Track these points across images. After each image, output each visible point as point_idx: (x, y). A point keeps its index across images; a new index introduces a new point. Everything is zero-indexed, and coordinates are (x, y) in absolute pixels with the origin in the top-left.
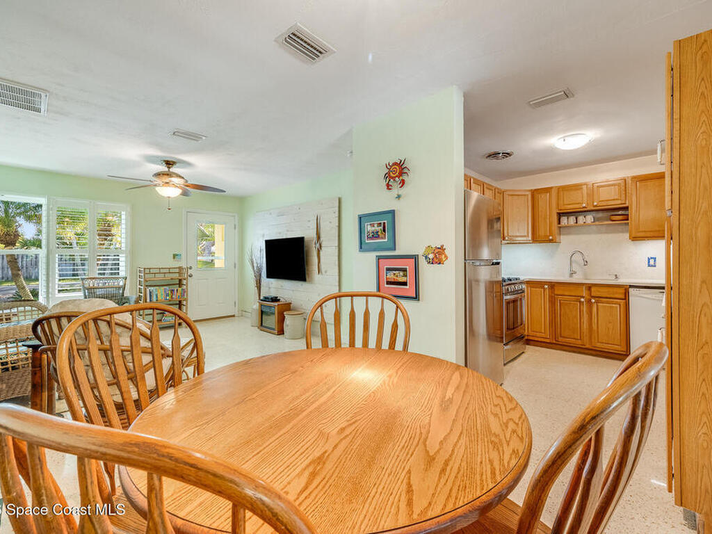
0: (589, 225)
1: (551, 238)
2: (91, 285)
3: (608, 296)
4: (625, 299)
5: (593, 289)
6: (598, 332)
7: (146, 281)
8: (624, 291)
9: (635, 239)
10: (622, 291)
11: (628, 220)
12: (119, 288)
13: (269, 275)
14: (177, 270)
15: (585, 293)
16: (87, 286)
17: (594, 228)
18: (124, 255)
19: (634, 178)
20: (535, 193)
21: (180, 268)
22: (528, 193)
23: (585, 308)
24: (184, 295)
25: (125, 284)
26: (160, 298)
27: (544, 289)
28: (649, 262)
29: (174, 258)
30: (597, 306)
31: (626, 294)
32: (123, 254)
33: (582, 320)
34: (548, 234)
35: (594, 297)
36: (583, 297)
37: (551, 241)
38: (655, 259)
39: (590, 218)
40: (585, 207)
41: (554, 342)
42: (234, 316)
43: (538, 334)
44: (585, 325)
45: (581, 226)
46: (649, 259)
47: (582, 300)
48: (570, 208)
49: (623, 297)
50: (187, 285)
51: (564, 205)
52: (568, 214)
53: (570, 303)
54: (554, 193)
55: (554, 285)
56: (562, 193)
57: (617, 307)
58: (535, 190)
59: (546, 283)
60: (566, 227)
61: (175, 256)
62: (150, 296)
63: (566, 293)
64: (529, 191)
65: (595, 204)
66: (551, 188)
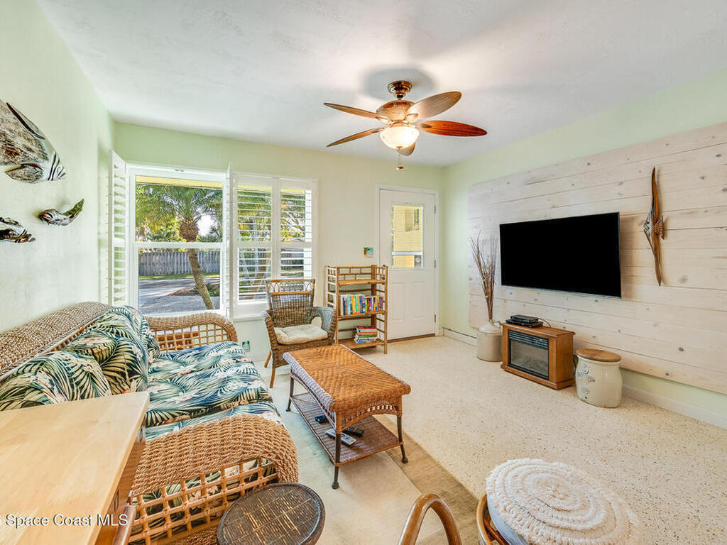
2: (277, 291)
7: (339, 286)
12: (308, 295)
13: (506, 281)
14: (369, 271)
16: (271, 291)
18: (310, 249)
21: (373, 267)
24: (381, 307)
25: (314, 289)
26: (355, 310)
29: (365, 253)
32: (309, 247)
42: (433, 335)
50: (385, 292)
61: (366, 250)
62: (344, 306)
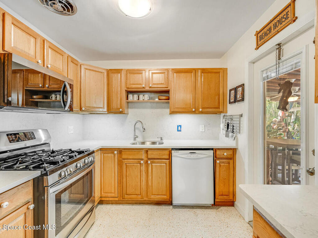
0: (146, 102)
1: (121, 110)
3: (159, 157)
4: (169, 159)
5: (149, 152)
6: (152, 186)
8: (168, 153)
9: (172, 113)
10: (167, 152)
11: (169, 99)
15: (144, 156)
17: (149, 104)
19: (173, 69)
20: (110, 71)
22: (103, 71)
23: (143, 168)
27: (114, 154)
28: (178, 128)
30: (152, 165)
31: (170, 155)
33: (142, 178)
34: (119, 107)
35: (150, 159)
36: (142, 159)
37: (121, 113)
38: (181, 126)
39: (146, 97)
40: (143, 88)
41: (122, 199)
43: (109, 195)
44: (144, 183)
45: (142, 102)
46: (178, 127)
47: (142, 162)
48: (134, 87)
49: (168, 158)
51: (130, 84)
52: (133, 92)
53: (134, 165)
54: (123, 74)
55: (122, 151)
56: (129, 75)
57: (164, 165)
58: (110, 69)
59: (115, 149)
60: (132, 102)
63: (131, 157)
64: (105, 69)
65: (151, 85)
66: (122, 70)
